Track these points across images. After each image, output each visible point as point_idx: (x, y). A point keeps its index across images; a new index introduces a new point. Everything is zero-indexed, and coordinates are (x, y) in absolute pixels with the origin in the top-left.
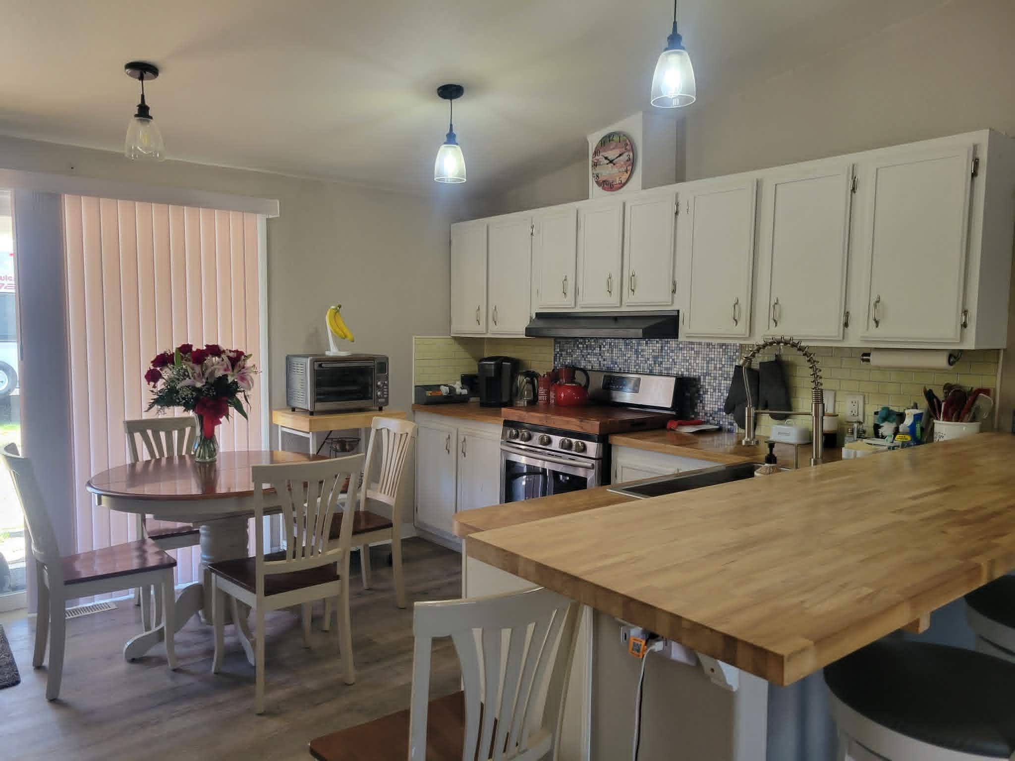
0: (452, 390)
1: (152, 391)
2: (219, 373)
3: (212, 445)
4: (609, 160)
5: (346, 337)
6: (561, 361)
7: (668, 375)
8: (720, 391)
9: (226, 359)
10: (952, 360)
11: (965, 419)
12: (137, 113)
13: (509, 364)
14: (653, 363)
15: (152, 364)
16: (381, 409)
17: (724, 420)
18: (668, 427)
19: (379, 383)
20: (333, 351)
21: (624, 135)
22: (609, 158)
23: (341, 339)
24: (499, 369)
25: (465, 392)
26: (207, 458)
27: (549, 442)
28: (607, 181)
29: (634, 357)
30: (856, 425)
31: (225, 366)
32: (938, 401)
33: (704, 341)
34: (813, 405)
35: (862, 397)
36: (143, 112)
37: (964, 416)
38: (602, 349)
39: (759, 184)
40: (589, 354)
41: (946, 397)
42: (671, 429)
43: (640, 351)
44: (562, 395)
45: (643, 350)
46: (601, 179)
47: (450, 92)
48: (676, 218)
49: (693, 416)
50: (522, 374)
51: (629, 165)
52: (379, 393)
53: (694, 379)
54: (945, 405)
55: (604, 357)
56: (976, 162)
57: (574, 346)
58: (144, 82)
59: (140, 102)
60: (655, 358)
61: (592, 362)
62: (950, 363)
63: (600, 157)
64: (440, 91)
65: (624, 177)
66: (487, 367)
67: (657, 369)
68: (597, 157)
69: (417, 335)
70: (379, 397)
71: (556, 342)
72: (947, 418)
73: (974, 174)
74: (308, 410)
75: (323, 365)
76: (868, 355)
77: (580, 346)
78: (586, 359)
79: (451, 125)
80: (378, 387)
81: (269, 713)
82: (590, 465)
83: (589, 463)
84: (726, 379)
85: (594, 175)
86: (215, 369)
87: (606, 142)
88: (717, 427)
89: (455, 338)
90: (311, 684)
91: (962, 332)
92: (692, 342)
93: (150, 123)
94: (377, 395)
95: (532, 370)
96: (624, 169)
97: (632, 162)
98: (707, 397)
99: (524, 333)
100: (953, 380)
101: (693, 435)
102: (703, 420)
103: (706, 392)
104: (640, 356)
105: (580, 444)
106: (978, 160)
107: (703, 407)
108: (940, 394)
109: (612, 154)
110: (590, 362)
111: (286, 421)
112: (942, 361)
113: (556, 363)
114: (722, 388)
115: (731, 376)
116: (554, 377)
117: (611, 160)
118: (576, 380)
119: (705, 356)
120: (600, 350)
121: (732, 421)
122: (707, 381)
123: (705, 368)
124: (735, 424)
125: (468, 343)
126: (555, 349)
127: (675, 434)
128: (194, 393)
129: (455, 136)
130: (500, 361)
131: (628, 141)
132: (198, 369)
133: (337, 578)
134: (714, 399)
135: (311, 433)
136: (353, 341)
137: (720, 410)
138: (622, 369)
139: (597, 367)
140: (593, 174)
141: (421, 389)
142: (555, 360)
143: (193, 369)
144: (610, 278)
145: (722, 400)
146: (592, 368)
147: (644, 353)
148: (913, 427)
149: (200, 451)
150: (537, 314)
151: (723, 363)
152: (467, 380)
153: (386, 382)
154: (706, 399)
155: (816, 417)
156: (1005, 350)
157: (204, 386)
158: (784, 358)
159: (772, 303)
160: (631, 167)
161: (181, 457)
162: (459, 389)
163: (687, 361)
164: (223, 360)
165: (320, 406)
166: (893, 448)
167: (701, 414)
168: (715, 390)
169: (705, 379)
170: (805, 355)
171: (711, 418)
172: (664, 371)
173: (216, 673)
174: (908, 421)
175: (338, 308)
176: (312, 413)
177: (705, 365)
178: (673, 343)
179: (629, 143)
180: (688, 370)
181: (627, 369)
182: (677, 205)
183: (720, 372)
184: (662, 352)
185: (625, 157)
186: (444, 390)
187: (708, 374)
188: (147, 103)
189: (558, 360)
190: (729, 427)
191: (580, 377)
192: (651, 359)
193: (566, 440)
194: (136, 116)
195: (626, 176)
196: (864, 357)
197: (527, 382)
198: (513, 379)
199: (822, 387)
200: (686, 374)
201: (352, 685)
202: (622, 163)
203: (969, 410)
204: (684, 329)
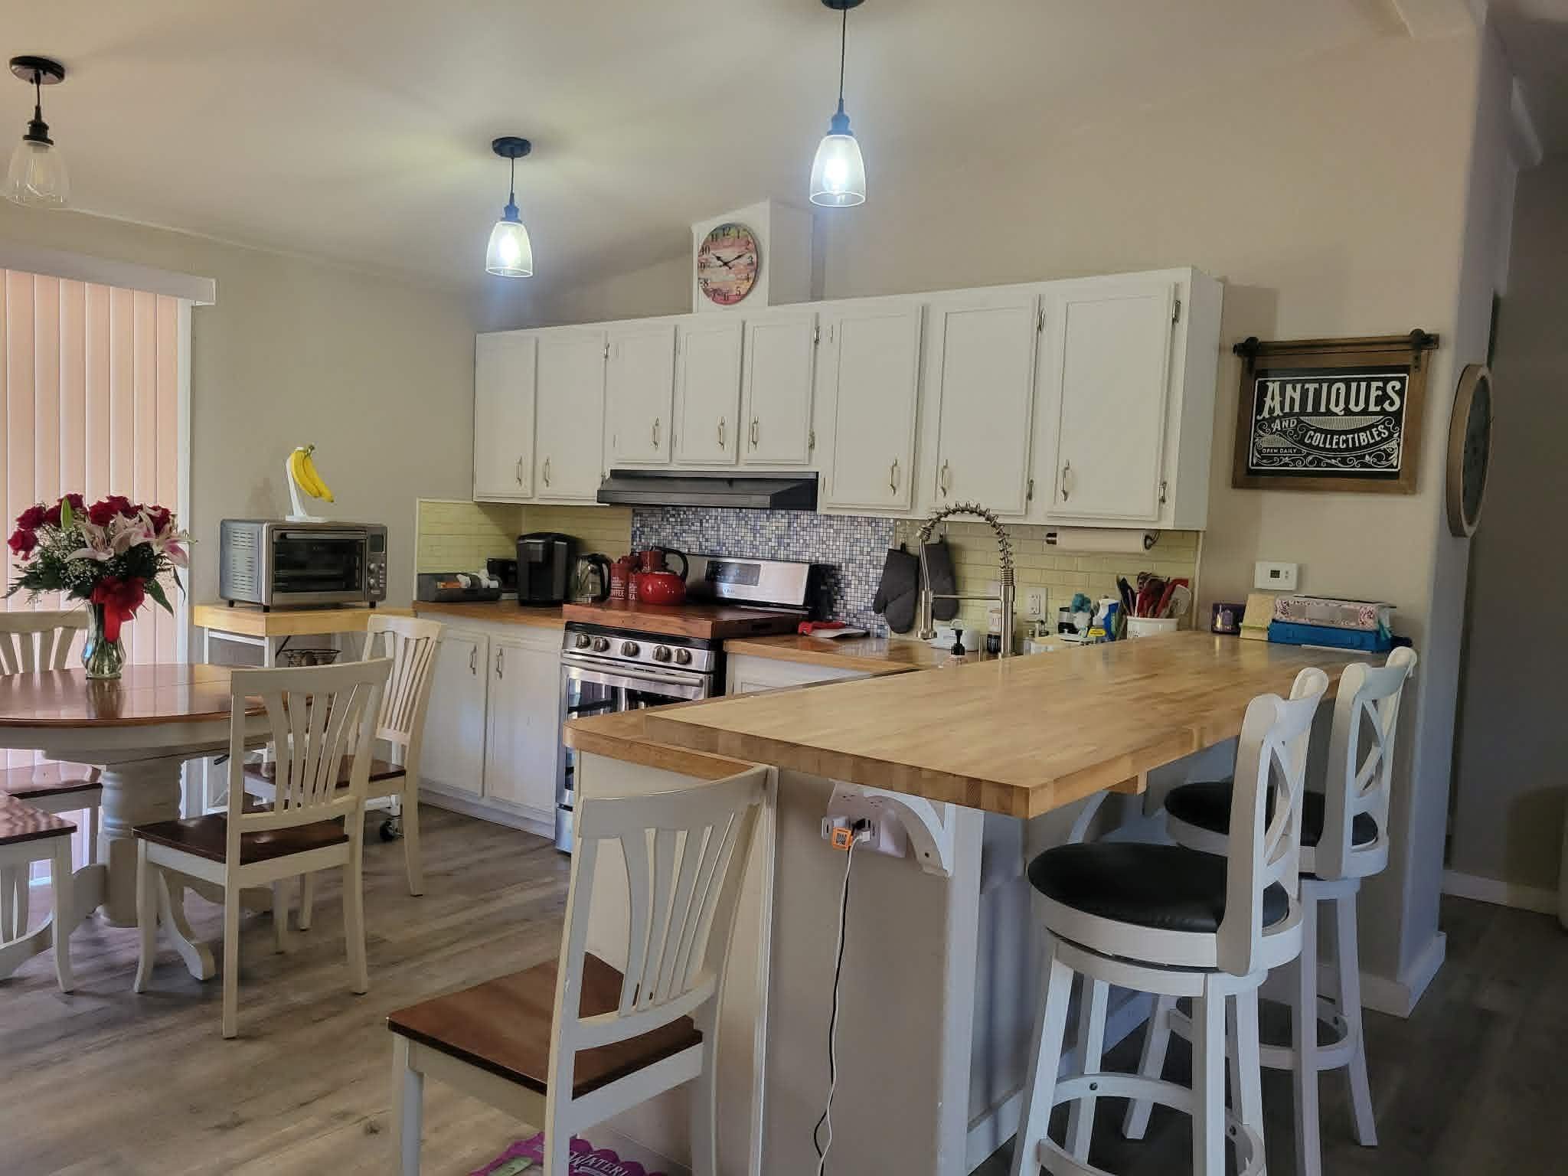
0: (475, 580)
1: (17, 566)
2: (137, 540)
3: (114, 653)
4: (722, 261)
5: (320, 494)
6: (643, 540)
7: (797, 562)
8: (867, 582)
9: (147, 520)
10: (1148, 542)
11: (1162, 614)
12: (28, 133)
13: (565, 544)
14: (777, 544)
15: (18, 523)
16: (373, 605)
17: (872, 621)
18: (800, 631)
19: (372, 566)
20: (298, 515)
21: (745, 230)
22: (723, 258)
23: (311, 497)
24: (549, 550)
25: (495, 584)
26: (106, 671)
27: (637, 651)
28: (721, 290)
29: (749, 537)
30: (1037, 625)
31: (145, 529)
32: (1132, 592)
33: (847, 513)
34: (1003, 587)
35: (1045, 589)
36: (38, 132)
37: (1160, 612)
38: (704, 525)
39: (925, 311)
40: (684, 531)
41: (1140, 588)
42: (803, 634)
43: (758, 528)
44: (650, 588)
45: (762, 527)
46: (710, 287)
47: (511, 147)
48: (816, 348)
49: (831, 617)
50: (584, 558)
51: (751, 271)
52: (372, 581)
53: (833, 567)
54: (1140, 598)
55: (707, 537)
56: (1178, 304)
57: (662, 520)
58: (41, 86)
59: (33, 117)
60: (780, 538)
61: (689, 543)
62: (1147, 547)
63: (710, 256)
64: (497, 145)
65: (743, 286)
66: (531, 547)
67: (782, 554)
68: (705, 256)
69: (424, 498)
70: (371, 587)
71: (635, 514)
72: (1143, 613)
73: (1175, 320)
74: (261, 604)
75: (288, 536)
76: (1055, 535)
77: (671, 519)
78: (681, 539)
79: (512, 195)
80: (371, 572)
81: (247, 1035)
82: (697, 681)
83: (696, 678)
84: (875, 567)
85: (701, 281)
86: (130, 534)
87: (718, 235)
88: (864, 631)
89: (480, 504)
90: (300, 998)
91: (1160, 508)
92: (830, 516)
93: (50, 150)
94: (369, 584)
95: (599, 553)
96: (744, 276)
97: (756, 267)
98: (850, 592)
99: (596, 498)
100: (1148, 568)
101: (832, 642)
102: (844, 622)
103: (848, 585)
104: (758, 535)
105: (683, 652)
106: (1180, 302)
107: (845, 605)
108: (1133, 584)
109: (728, 254)
110: (685, 542)
111: (217, 621)
112: (1137, 544)
113: (635, 543)
114: (871, 580)
115: (883, 564)
116: (634, 563)
117: (726, 261)
118: (669, 567)
119: (848, 536)
120: (701, 525)
121: (883, 623)
122: (850, 569)
123: (848, 552)
124: (887, 627)
125: (500, 512)
126: (633, 523)
127: (810, 640)
128: (95, 570)
129: (517, 210)
130: (550, 539)
131: (750, 238)
132: (99, 532)
133: (345, 839)
134: (859, 595)
135: (267, 639)
136: (332, 501)
137: (867, 609)
138: (733, 553)
139: (695, 550)
140: (699, 279)
141: (427, 580)
142: (633, 539)
143: (91, 532)
144: (722, 424)
145: (870, 596)
146: (689, 551)
147: (764, 531)
148: (1107, 619)
149: (94, 664)
150: (612, 471)
151: (872, 545)
152: (497, 567)
153: (383, 565)
154: (849, 594)
155: (1005, 603)
156: (1204, 532)
157: (110, 559)
158: (950, 540)
159: (941, 466)
160: (753, 273)
161: (46, 674)
162: (486, 581)
163: (824, 543)
164: (141, 520)
165: (280, 598)
166: (1087, 643)
167: (841, 614)
168: (860, 582)
169: (847, 567)
170: (994, 526)
171: (855, 620)
172: (791, 557)
173: (140, 993)
174: (1103, 613)
175: (309, 450)
176: (266, 609)
177: (848, 548)
178: (805, 517)
179: (752, 241)
180: (824, 554)
181: (739, 553)
182: (818, 332)
183: (868, 558)
184: (789, 529)
185: (745, 260)
186: (464, 582)
187: (851, 560)
188: (44, 120)
189: (638, 539)
190: (879, 631)
191: (675, 564)
192: (773, 540)
193: (663, 649)
194: (26, 137)
195: (746, 285)
196: (1049, 538)
197: (592, 571)
198: (570, 567)
199: (1011, 566)
200: (822, 560)
201: (364, 993)
202: (742, 267)
203: (1165, 605)
204: (825, 499)
